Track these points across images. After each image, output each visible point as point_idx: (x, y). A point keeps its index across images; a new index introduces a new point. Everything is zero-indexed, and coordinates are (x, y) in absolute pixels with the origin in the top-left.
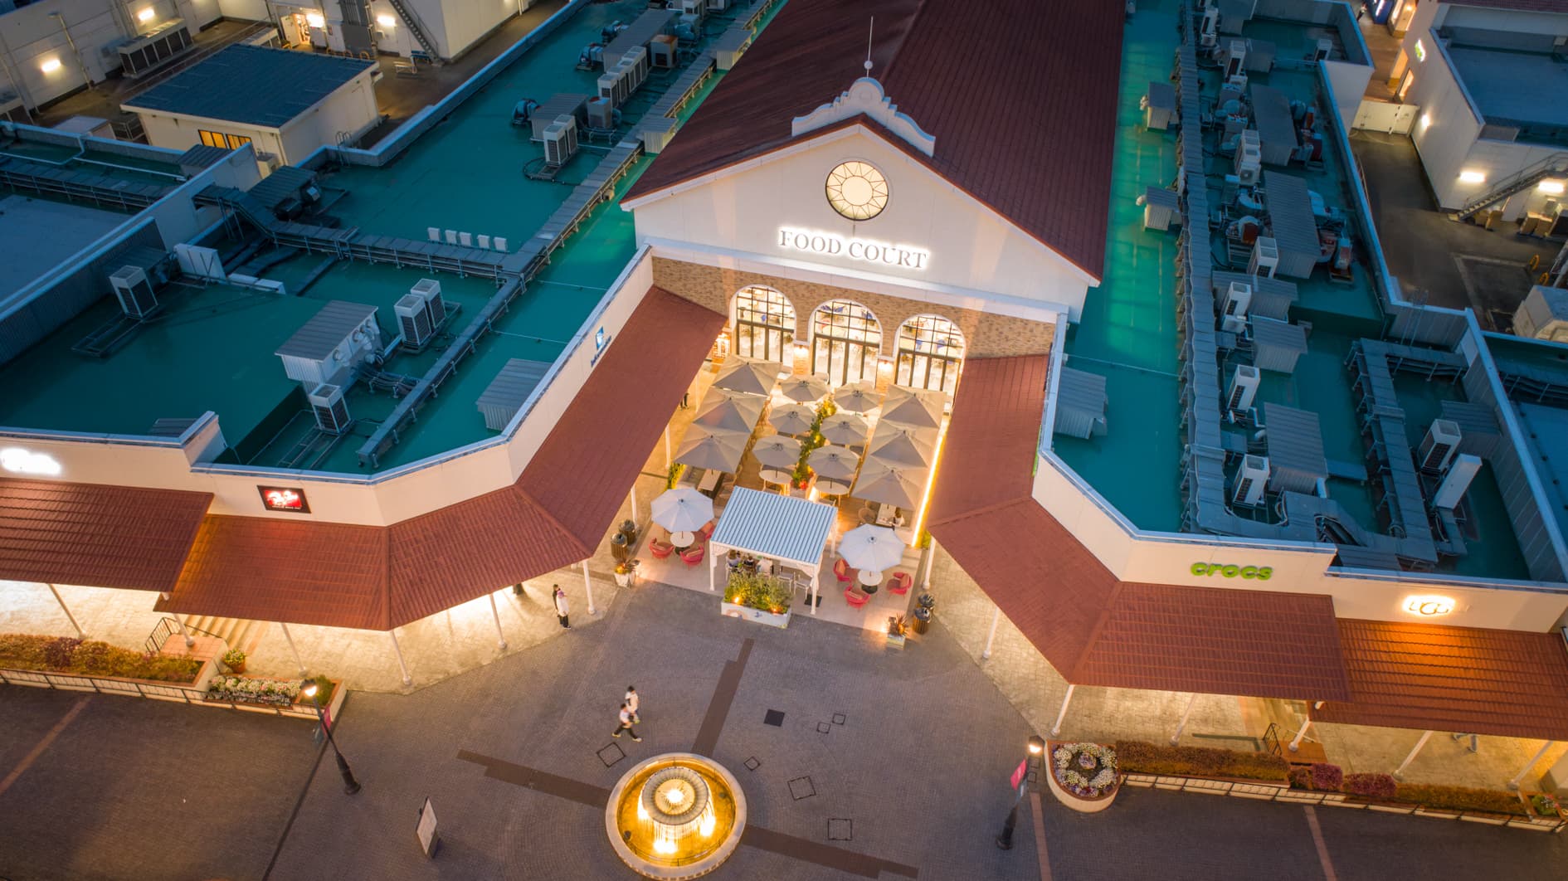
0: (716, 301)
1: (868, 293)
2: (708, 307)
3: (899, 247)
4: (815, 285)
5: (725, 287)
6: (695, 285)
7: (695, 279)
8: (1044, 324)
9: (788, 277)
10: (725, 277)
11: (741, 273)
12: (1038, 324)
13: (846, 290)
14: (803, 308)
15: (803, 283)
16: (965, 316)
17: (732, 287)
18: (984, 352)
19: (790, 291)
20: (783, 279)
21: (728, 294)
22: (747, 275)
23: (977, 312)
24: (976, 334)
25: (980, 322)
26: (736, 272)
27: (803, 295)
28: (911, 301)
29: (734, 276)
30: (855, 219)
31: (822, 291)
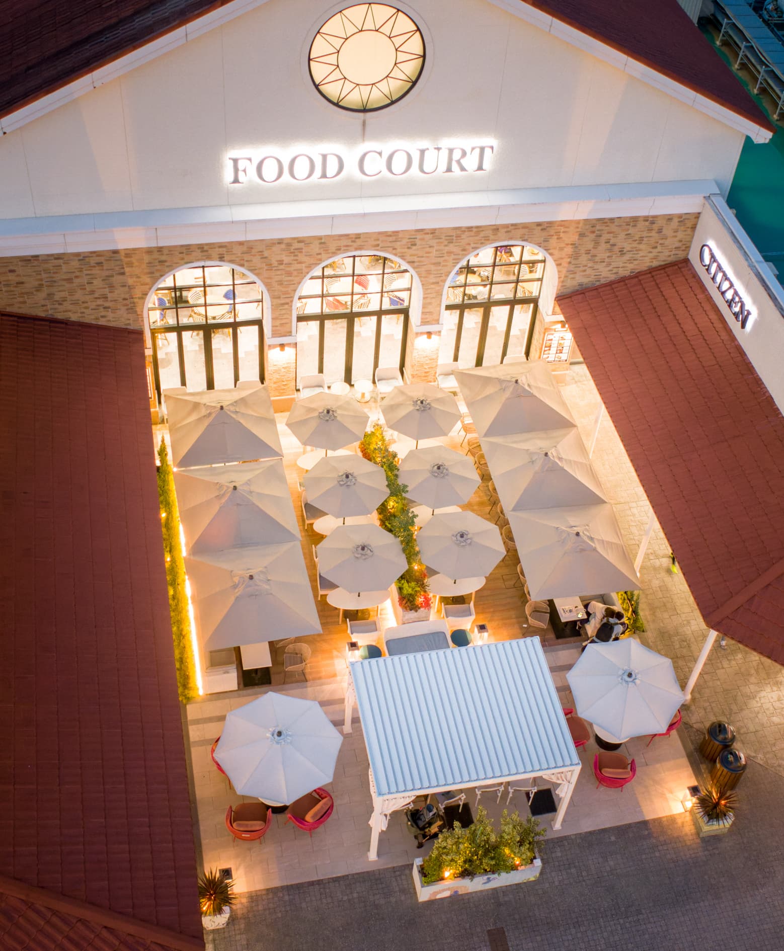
0: (114, 310)
1: (396, 233)
2: (102, 322)
3: (446, 143)
4: (300, 240)
5: (130, 281)
6: (72, 292)
7: (69, 280)
8: (680, 216)
9: (251, 237)
10: (130, 264)
11: (160, 250)
12: (669, 218)
13: (358, 236)
14: (280, 283)
15: (280, 242)
16: (558, 233)
17: (146, 279)
18: (585, 280)
19: (256, 260)
20: (241, 243)
21: (137, 292)
22: (171, 250)
23: (578, 222)
24: (576, 256)
25: (582, 235)
26: (149, 251)
27: (281, 262)
28: (470, 229)
29: (147, 258)
30: (365, 110)
31: (315, 248)
